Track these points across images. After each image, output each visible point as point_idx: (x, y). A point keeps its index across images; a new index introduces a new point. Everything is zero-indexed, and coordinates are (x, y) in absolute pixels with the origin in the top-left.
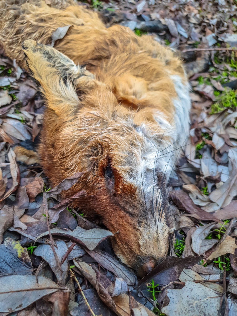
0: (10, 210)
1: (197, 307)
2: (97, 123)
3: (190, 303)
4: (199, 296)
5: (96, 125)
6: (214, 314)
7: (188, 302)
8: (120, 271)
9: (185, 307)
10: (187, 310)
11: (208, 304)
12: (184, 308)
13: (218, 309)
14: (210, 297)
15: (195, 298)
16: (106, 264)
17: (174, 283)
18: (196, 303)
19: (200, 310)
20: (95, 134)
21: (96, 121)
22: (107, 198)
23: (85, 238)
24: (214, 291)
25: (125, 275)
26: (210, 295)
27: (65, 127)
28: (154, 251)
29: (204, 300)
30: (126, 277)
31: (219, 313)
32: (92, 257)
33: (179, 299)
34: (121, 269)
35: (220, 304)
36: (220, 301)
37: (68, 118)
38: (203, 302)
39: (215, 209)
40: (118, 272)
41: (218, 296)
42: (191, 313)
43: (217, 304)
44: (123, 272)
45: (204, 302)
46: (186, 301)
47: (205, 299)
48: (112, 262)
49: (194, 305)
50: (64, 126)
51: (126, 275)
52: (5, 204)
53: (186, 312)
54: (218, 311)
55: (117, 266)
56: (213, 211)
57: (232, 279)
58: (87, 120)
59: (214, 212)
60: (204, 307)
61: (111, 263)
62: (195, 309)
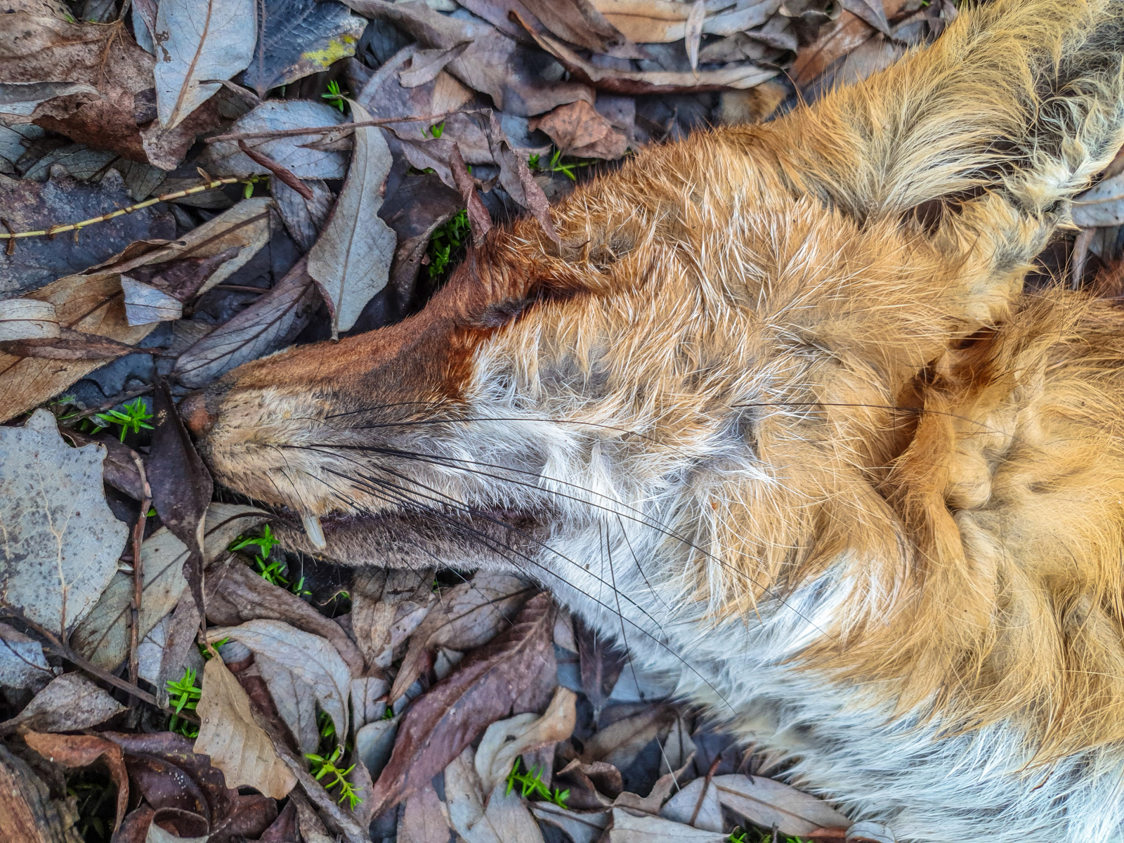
0: (497, 55)
1: (45, 537)
2: (757, 264)
3: (58, 516)
4: (75, 554)
5: (747, 260)
6: (15, 593)
7: (61, 508)
8: (230, 349)
9: (49, 495)
10: (39, 500)
11: (46, 582)
12: (47, 492)
13: (27, 613)
14: (68, 596)
15: (70, 539)
16: (262, 311)
17: (147, 498)
18: (54, 537)
19: (32, 543)
20: (697, 252)
21: (764, 261)
22: (456, 312)
23: (348, 251)
24: (81, 618)
25: (213, 360)
26: (75, 597)
27: (757, 161)
28: (231, 429)
29: (60, 568)
30: (206, 361)
31: (13, 608)
32: (289, 270)
33: (73, 479)
34: (237, 354)
35: (40, 625)
36: (47, 630)
37: (793, 166)
38: (54, 563)
39: (453, 808)
40: (227, 342)
41: (67, 625)
42: (31, 510)
43: (43, 613)
44: (224, 355)
45: (56, 568)
46: (65, 503)
47: (62, 576)
48: (266, 329)
49: (49, 529)
50: (761, 158)
51: (213, 365)
52: (519, 43)
53: (33, 494)
54: (22, 609)
55: (251, 345)
56: (448, 796)
57: (113, 708)
58: (774, 226)
59: (443, 798)
60: (40, 564)
61: (264, 326)
62: (39, 529)
